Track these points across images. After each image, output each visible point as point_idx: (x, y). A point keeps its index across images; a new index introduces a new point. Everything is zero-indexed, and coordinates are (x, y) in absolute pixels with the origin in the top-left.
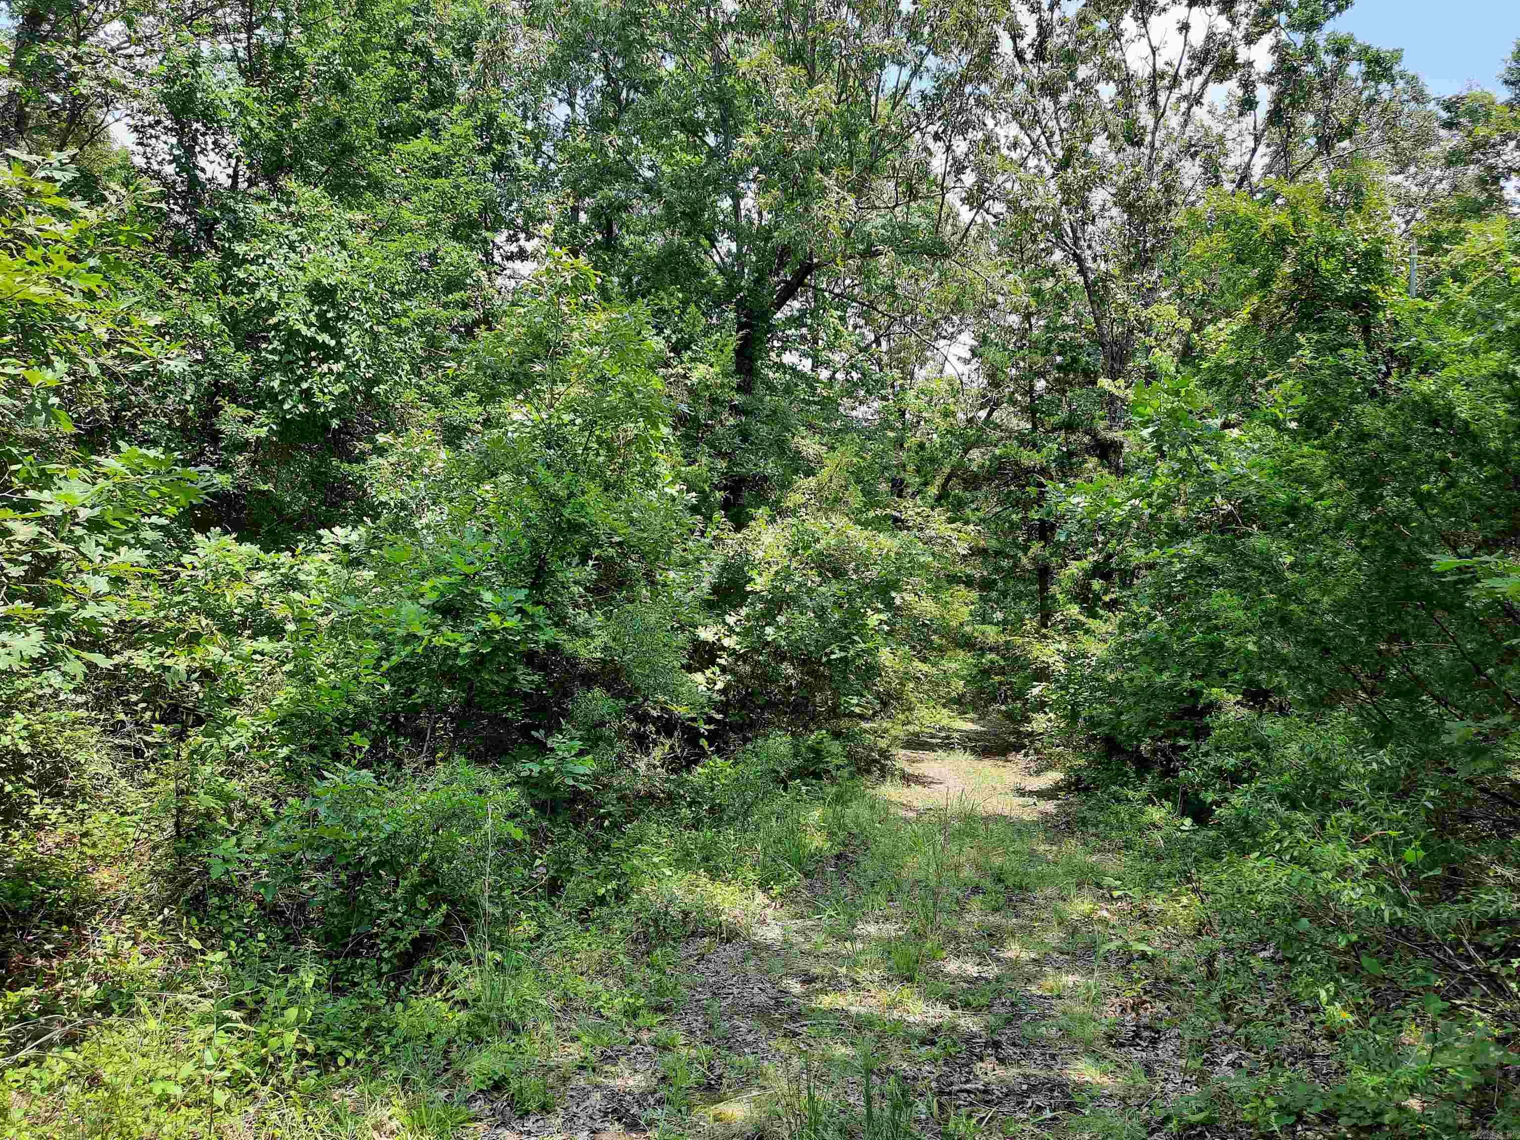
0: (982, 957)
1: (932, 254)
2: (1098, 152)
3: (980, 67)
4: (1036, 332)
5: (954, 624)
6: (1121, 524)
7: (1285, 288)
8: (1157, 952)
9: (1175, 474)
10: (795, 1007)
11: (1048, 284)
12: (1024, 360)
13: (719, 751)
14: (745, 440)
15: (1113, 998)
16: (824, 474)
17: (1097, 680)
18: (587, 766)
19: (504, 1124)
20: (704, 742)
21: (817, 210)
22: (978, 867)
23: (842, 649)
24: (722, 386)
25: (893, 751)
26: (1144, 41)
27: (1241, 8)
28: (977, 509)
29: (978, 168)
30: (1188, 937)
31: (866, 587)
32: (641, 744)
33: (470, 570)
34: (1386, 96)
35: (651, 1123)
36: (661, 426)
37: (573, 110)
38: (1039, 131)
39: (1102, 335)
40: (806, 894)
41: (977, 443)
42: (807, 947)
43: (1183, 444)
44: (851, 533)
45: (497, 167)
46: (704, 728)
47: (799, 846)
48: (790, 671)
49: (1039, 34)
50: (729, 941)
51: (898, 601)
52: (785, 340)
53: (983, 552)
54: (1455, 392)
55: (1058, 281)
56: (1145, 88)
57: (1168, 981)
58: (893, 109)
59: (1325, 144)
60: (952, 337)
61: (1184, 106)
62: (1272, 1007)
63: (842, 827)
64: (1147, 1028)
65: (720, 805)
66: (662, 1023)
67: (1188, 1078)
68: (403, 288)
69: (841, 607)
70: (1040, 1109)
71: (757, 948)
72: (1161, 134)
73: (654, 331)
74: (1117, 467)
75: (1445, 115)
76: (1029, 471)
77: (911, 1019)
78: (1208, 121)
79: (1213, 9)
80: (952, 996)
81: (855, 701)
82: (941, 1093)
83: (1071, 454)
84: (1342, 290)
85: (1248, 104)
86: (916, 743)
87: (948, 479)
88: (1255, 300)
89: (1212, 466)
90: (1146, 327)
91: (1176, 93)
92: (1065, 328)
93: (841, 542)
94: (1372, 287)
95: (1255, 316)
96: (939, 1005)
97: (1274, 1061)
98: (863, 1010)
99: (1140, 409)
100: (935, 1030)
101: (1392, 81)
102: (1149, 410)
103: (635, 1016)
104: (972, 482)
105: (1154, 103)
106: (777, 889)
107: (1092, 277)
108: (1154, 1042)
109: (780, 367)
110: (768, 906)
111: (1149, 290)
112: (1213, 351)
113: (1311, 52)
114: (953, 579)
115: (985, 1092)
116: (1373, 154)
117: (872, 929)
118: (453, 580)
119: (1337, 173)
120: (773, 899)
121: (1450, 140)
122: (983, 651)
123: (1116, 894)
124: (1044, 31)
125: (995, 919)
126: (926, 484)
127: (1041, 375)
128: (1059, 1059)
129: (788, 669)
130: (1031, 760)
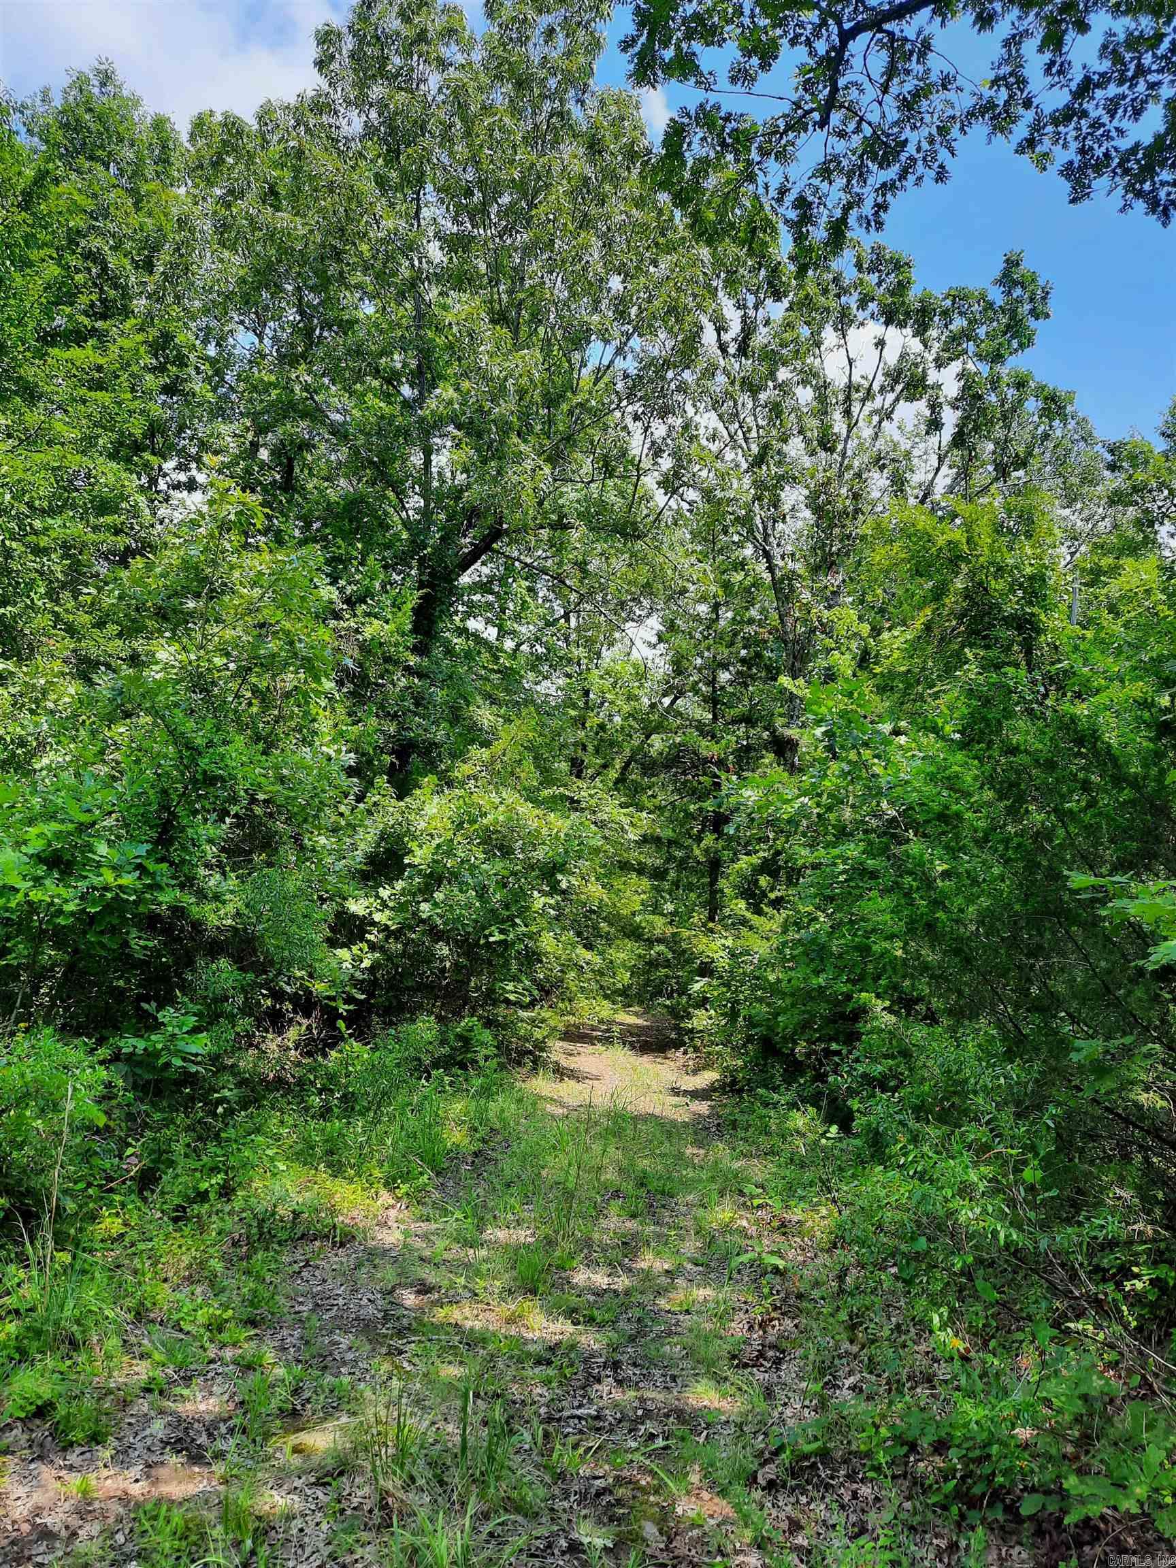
0: (613, 1266)
1: (625, 535)
2: (793, 453)
3: (682, 353)
4: (722, 623)
5: (624, 912)
6: (789, 822)
7: (956, 602)
8: (790, 1265)
9: (845, 774)
10: (405, 1321)
11: (738, 577)
12: (708, 649)
13: (360, 1036)
14: (417, 704)
15: (741, 1314)
16: (498, 747)
17: (758, 978)
18: (201, 1045)
19: (41, 1458)
20: (341, 1024)
21: (512, 475)
22: (621, 1171)
23: (502, 932)
24: (397, 645)
25: (550, 1043)
26: (843, 350)
27: (933, 333)
28: (654, 797)
29: (676, 454)
30: (822, 1250)
31: (532, 868)
32: (274, 1023)
33: (85, 818)
34: (1059, 433)
35: (220, 1455)
36: (324, 680)
37: (261, 341)
38: (737, 425)
39: (786, 633)
40: (436, 1195)
41: (659, 728)
42: (427, 1253)
43: (854, 747)
44: (521, 810)
45: (169, 390)
46: (343, 1008)
47: (435, 1140)
48: (446, 951)
49: (743, 330)
50: (342, 1245)
51: (564, 885)
52: (471, 605)
53: (657, 840)
54: (1106, 720)
55: (746, 575)
56: (841, 397)
57: (800, 1296)
58: (595, 384)
59: (1002, 471)
60: (640, 620)
61: (876, 419)
62: (898, 1326)
63: (483, 1120)
64: (773, 1347)
65: (353, 1093)
66: (250, 1338)
67: (807, 1403)
68: (45, 504)
69: (505, 886)
70: (652, 1437)
71: (374, 1255)
72: (852, 444)
73: (328, 580)
74: (793, 765)
75: (1109, 458)
76: (706, 761)
77: (529, 1335)
78: (897, 436)
79: (908, 331)
80: (575, 1310)
81: (510, 987)
82: (549, 1419)
83: (748, 748)
84: (1008, 610)
85: (935, 424)
86: (575, 1035)
87: (628, 764)
88: (928, 611)
89: (877, 770)
90: (827, 629)
91: (869, 406)
92: (751, 621)
93: (510, 819)
94: (1035, 610)
95: (928, 627)
96: (561, 1319)
97: (895, 1387)
98: (478, 1325)
99: (814, 707)
100: (552, 1349)
101: (1064, 421)
102: (824, 710)
103: (220, 1330)
104: (650, 767)
105: (847, 413)
106: (404, 1188)
107: (779, 574)
108: (778, 1362)
109: (463, 631)
110: (393, 1207)
111: (833, 593)
112: (888, 657)
113: (995, 383)
114: (625, 866)
115: (598, 1418)
116: (1045, 486)
117: (501, 1235)
118: (63, 828)
119: (1012, 499)
120: (399, 1199)
121: (1113, 482)
122: (650, 942)
123: (756, 1202)
124: (748, 329)
125: (632, 1225)
126: (605, 766)
127: (725, 666)
128: (679, 1381)
129: (443, 950)
130: (691, 1059)
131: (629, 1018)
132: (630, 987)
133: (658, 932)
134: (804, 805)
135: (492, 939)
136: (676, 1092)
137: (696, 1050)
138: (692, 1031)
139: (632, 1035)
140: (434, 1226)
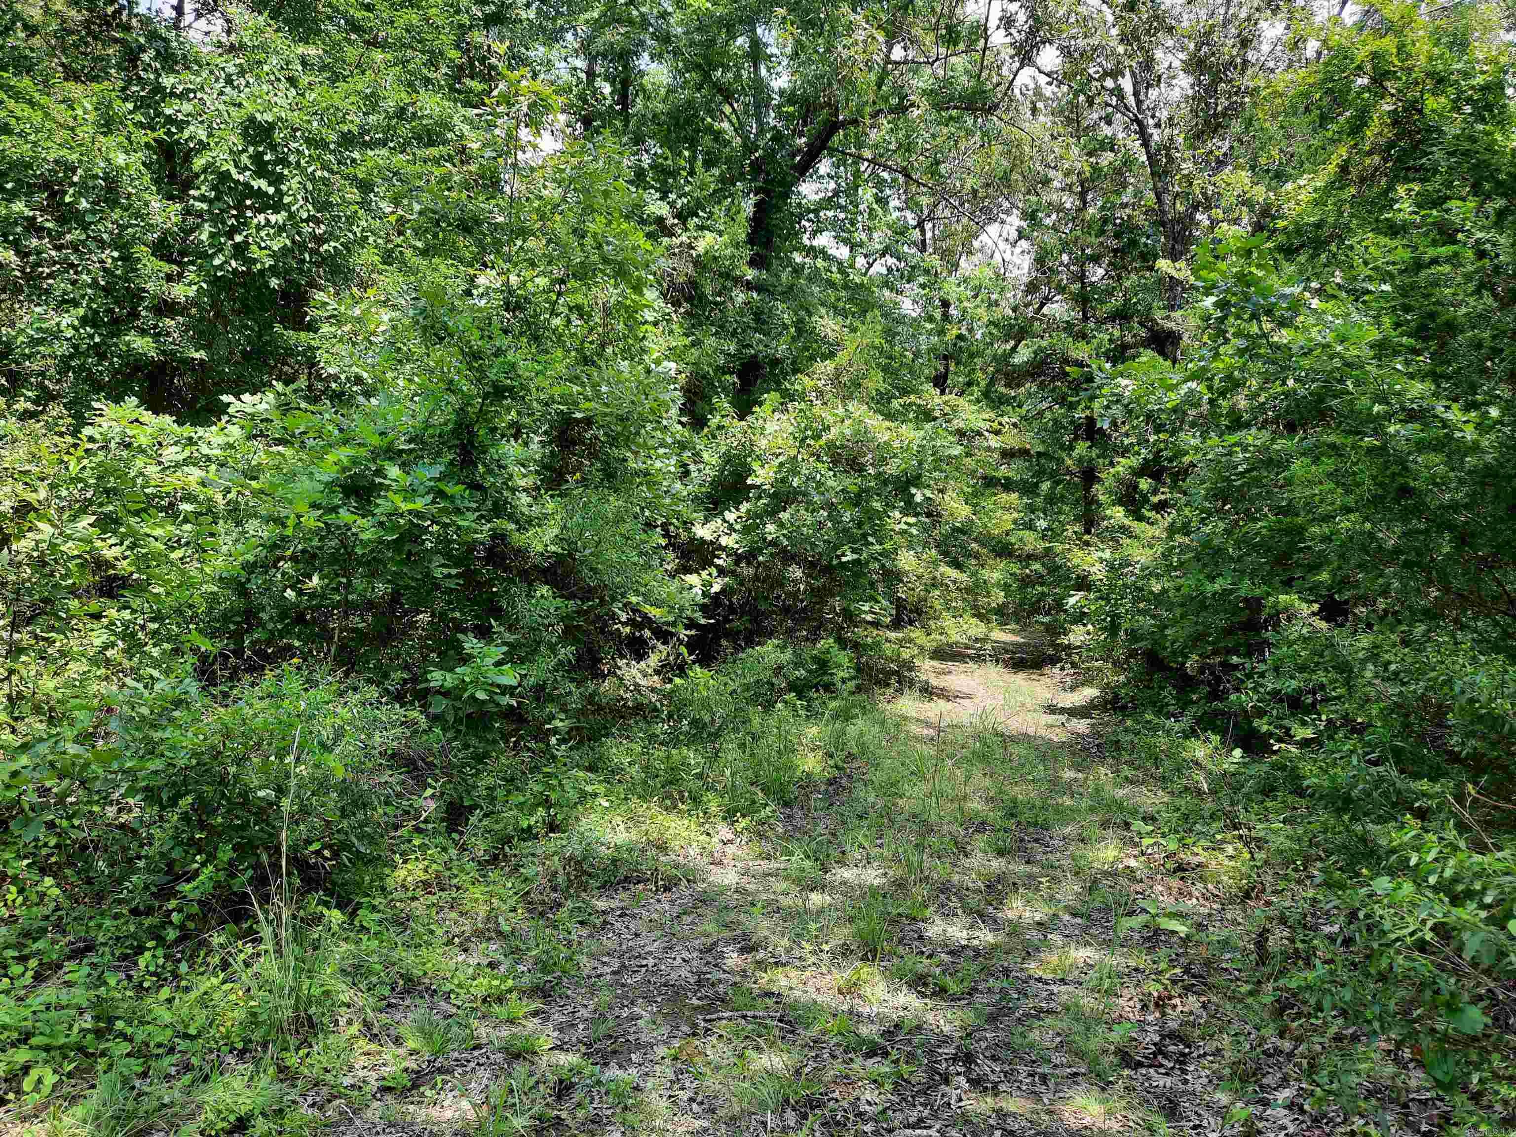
4: (1090, 211)
5: (995, 532)
6: (1175, 410)
7: (1380, 133)
14: (757, 320)
15: (1132, 987)
16: (842, 357)
17: (1140, 590)
18: (509, 676)
20: (683, 650)
21: (841, 49)
22: (988, 799)
23: (854, 551)
24: (733, 258)
25: (918, 662)
30: (1231, 901)
31: (885, 483)
33: (380, 441)
39: (1164, 212)
40: (780, 828)
42: (764, 897)
43: (1252, 317)
44: (869, 422)
46: (684, 634)
48: (799, 574)
51: (918, 498)
53: (1024, 453)
55: (1116, 155)
57: (1206, 964)
63: (840, 745)
64: (1174, 1037)
71: (701, 901)
74: (1175, 360)
77: (865, 1010)
81: (866, 608)
83: (1124, 347)
84: (1451, 131)
86: (946, 654)
88: (1344, 150)
93: (858, 433)
95: (1344, 169)
96: (905, 990)
98: (805, 995)
102: (1213, 275)
106: (744, 822)
107: (1154, 145)
110: (731, 842)
114: (990, 482)
117: (848, 875)
118: (357, 453)
120: (738, 834)
122: (1022, 559)
123: (1146, 841)
125: (999, 864)
127: (1095, 259)
129: (796, 572)
130: (1067, 674)
131: (1002, 636)
132: (1005, 605)
133: (1029, 548)
134: (1191, 391)
135: (844, 559)
136: (1052, 709)
137: (1074, 665)
138: (1069, 646)
139: (1007, 652)
140: (773, 865)
